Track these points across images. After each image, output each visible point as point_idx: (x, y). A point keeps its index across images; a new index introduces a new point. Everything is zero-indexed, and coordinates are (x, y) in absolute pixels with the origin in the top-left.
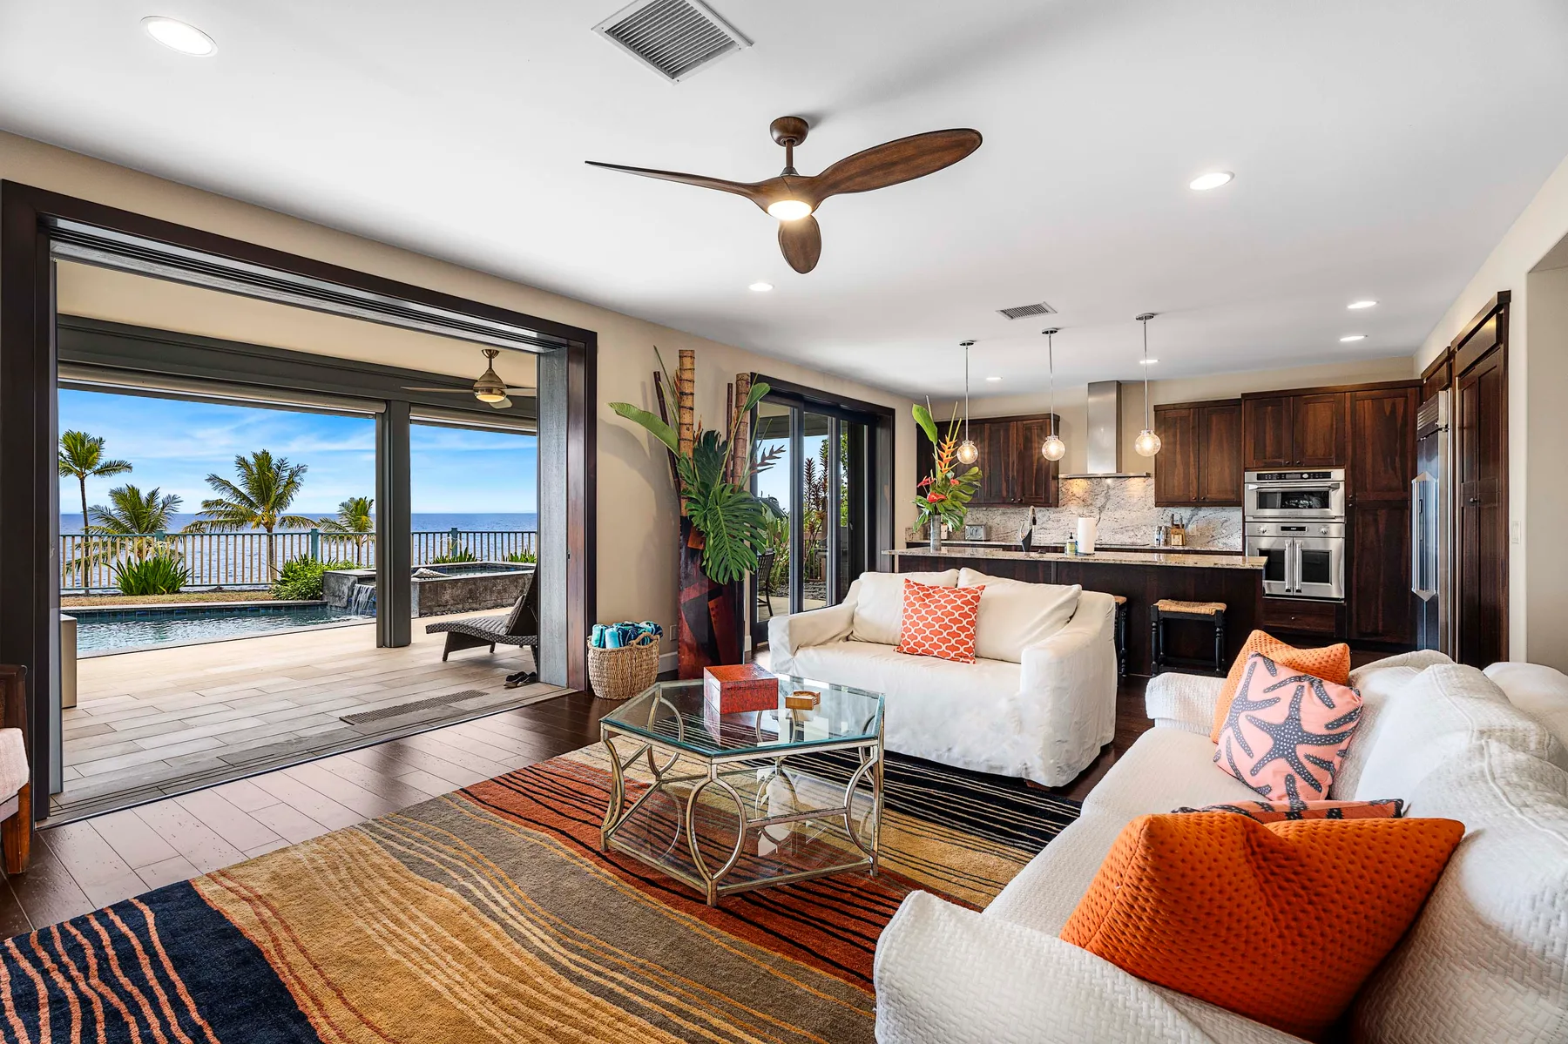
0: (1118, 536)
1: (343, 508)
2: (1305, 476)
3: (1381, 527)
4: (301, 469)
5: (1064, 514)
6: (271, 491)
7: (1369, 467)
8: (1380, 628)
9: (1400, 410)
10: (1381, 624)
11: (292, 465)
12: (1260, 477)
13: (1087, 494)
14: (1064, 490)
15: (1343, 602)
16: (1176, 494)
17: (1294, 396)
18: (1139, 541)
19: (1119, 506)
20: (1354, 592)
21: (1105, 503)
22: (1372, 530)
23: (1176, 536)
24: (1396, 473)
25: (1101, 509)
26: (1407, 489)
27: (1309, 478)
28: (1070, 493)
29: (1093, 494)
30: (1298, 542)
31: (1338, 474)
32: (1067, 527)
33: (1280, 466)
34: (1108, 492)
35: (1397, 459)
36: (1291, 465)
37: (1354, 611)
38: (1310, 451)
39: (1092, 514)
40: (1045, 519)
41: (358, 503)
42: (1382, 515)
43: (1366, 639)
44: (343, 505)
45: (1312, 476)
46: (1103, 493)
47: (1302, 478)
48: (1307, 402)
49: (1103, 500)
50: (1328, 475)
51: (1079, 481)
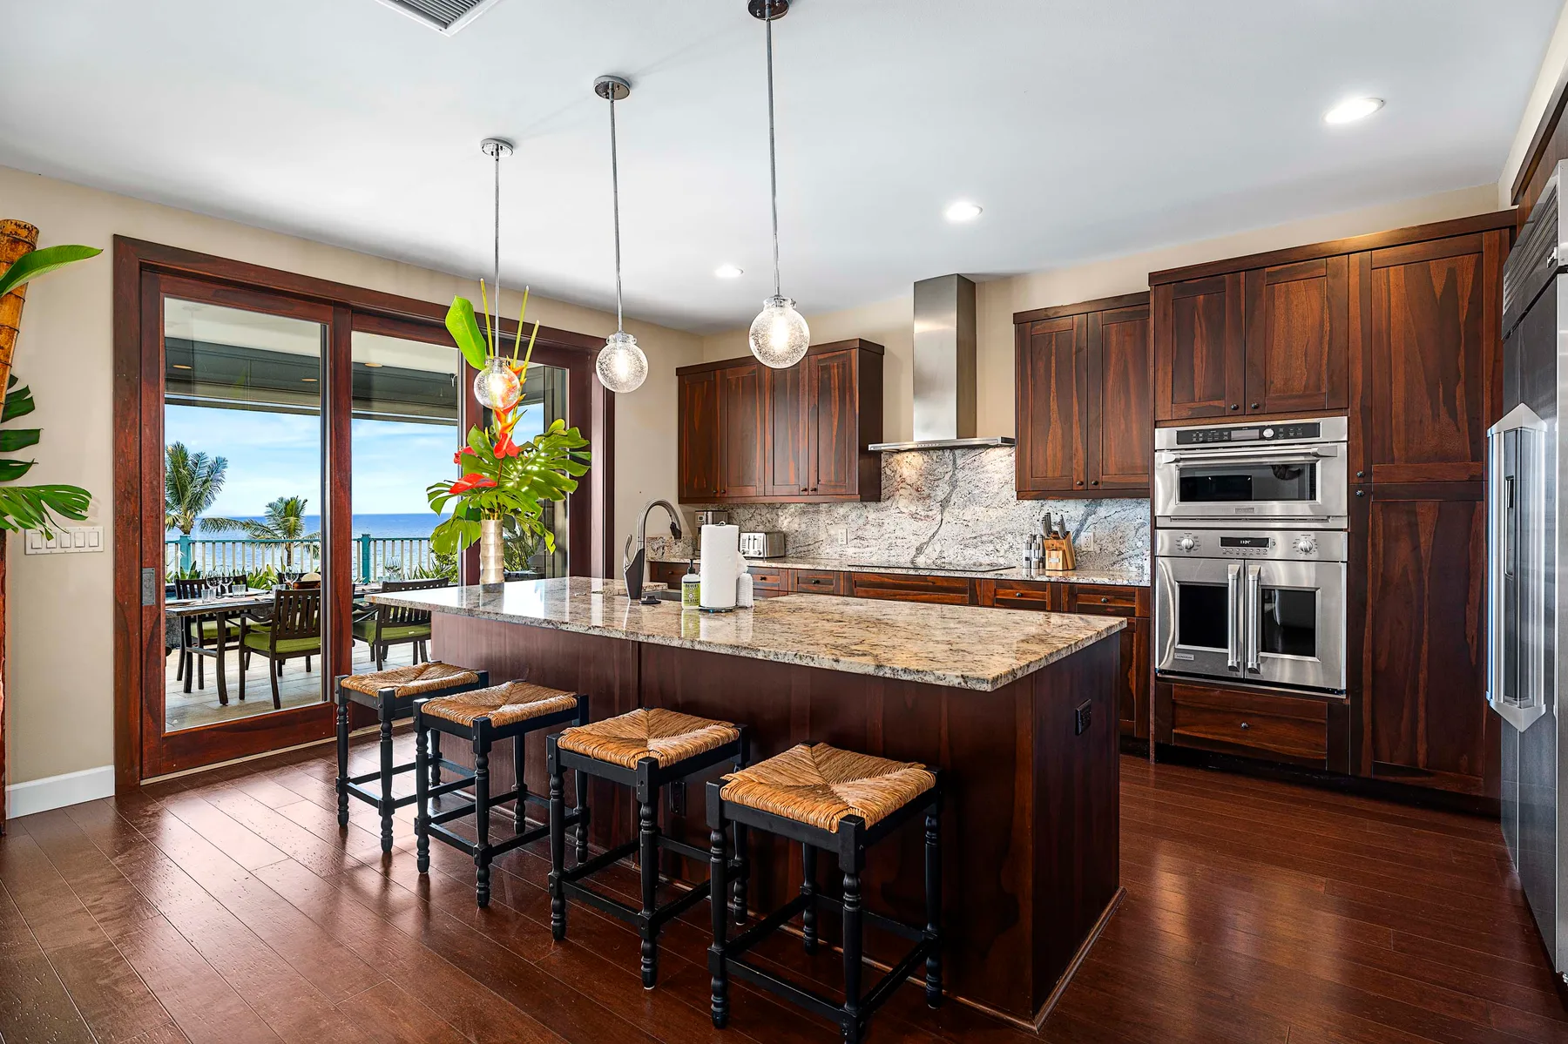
0: (969, 552)
1: (270, 509)
2: (1268, 433)
3: (1425, 540)
4: (220, 464)
5: (888, 513)
6: (186, 490)
7: (1398, 406)
8: (1421, 757)
9: (1467, 280)
10: (1422, 749)
11: (211, 458)
12: (1182, 438)
13: (922, 479)
14: (888, 472)
15: (1344, 697)
16: (1050, 474)
17: (1245, 271)
18: (1001, 561)
19: (970, 499)
20: (1367, 677)
21: (950, 494)
22: (1403, 550)
23: (1054, 553)
24: (1455, 420)
25: (944, 504)
26: (1479, 451)
27: (1273, 438)
28: (897, 476)
29: (930, 476)
30: (1253, 569)
31: (1335, 429)
32: (893, 536)
33: (1222, 415)
34: (954, 474)
35: (1460, 390)
36: (1238, 412)
37: (1366, 717)
38: (1278, 381)
39: (930, 513)
40: (861, 521)
41: (287, 504)
42: (1427, 513)
43: (1392, 779)
44: (270, 505)
45: (1280, 432)
46: (947, 477)
47: (1262, 438)
48: (1273, 280)
49: (947, 489)
50: (1313, 430)
51: (910, 455)
